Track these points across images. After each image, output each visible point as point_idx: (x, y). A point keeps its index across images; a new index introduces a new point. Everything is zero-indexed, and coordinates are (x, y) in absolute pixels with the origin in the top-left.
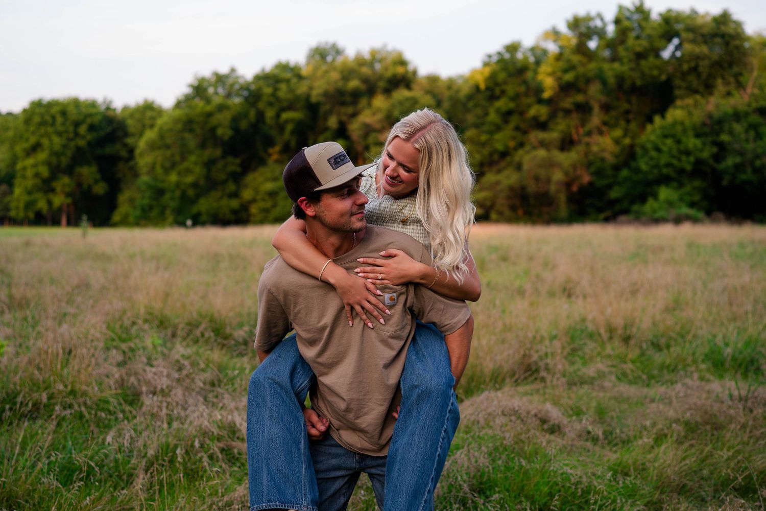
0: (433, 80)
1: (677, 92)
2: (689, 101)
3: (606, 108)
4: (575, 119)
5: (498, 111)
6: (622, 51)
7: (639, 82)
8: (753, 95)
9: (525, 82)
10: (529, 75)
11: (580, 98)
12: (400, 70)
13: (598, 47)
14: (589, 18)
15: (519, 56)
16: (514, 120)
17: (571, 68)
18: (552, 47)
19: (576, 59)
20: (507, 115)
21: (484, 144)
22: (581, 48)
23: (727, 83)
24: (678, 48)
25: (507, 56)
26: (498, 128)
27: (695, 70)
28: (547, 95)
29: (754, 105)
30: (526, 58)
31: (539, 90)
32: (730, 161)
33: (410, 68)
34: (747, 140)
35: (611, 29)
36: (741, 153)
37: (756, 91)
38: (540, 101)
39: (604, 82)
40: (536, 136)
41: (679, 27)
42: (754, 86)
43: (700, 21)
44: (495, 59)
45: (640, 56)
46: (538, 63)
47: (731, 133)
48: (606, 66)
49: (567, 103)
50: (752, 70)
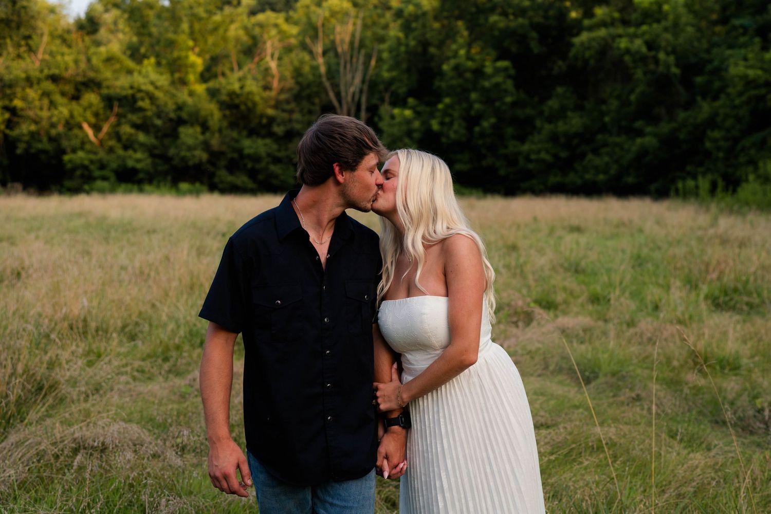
8: (43, 60)
23: (17, 45)
29: (46, 72)
34: (41, 109)
37: (47, 57)
42: (45, 52)
47: (24, 99)
50: (42, 35)
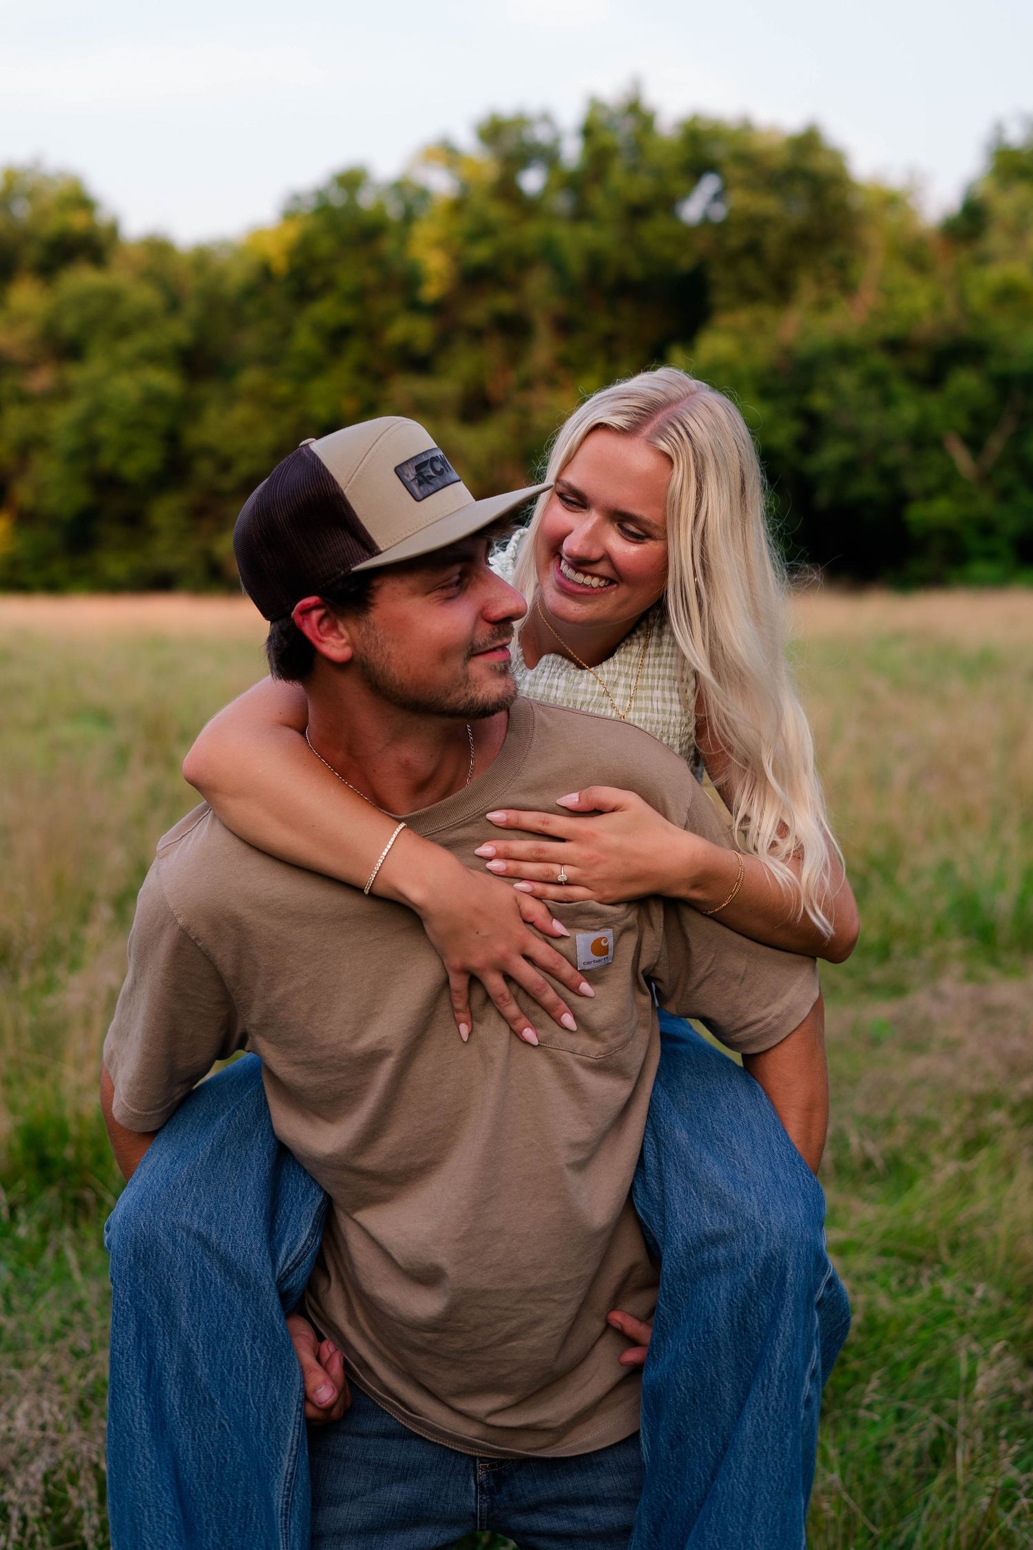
0: (158, 248)
1: (720, 297)
2: (743, 317)
3: (564, 327)
4: (493, 352)
5: (318, 328)
6: (597, 199)
7: (636, 270)
8: (873, 307)
9: (379, 262)
10: (388, 245)
11: (504, 302)
12: (77, 221)
13: (547, 189)
14: (520, 122)
15: (366, 200)
16: (355, 350)
17: (483, 231)
18: (441, 183)
19: (497, 212)
20: (337, 337)
21: (281, 406)
22: (506, 189)
23: (820, 281)
24: (717, 197)
25: (337, 199)
26: (316, 368)
27: (753, 249)
28: (431, 291)
29: (877, 331)
30: (380, 207)
31: (410, 281)
32: (831, 454)
33: (103, 216)
34: (864, 408)
35: (572, 151)
36: (853, 435)
37: (881, 302)
38: (415, 307)
39: (559, 268)
40: (406, 386)
41: (719, 152)
42: (876, 290)
43: (759, 144)
44: (312, 203)
45: (638, 212)
46: (409, 217)
48: (562, 232)
49: (478, 312)
